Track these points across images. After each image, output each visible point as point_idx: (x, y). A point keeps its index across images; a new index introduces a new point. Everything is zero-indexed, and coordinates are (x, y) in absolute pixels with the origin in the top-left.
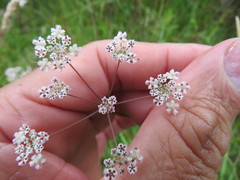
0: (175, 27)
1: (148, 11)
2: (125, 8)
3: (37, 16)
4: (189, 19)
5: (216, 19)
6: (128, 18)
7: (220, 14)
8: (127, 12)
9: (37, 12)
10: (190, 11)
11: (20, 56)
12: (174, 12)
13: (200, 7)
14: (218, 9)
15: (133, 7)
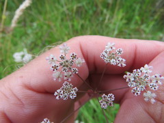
0: (124, 21)
1: (105, 11)
2: (89, 9)
3: (30, 15)
4: (133, 16)
5: (152, 16)
6: (91, 16)
7: (155, 12)
8: (91, 12)
9: (30, 12)
10: (134, 11)
11: (19, 42)
12: (123, 12)
13: (141, 8)
14: (153, 9)
15: (94, 9)
